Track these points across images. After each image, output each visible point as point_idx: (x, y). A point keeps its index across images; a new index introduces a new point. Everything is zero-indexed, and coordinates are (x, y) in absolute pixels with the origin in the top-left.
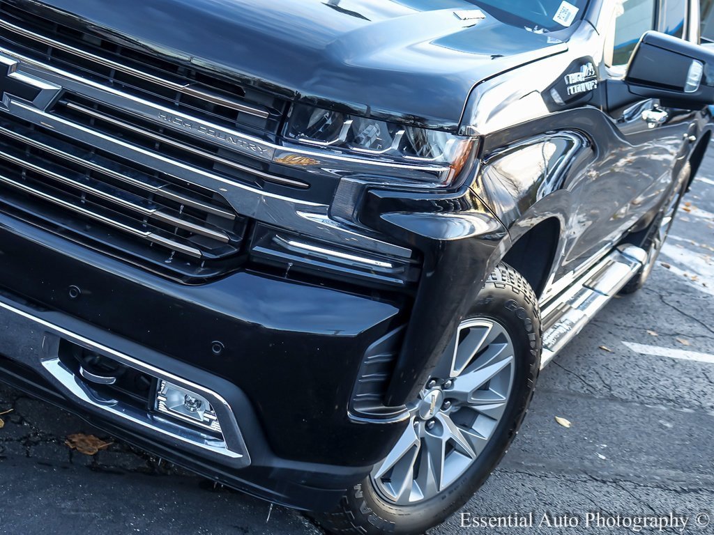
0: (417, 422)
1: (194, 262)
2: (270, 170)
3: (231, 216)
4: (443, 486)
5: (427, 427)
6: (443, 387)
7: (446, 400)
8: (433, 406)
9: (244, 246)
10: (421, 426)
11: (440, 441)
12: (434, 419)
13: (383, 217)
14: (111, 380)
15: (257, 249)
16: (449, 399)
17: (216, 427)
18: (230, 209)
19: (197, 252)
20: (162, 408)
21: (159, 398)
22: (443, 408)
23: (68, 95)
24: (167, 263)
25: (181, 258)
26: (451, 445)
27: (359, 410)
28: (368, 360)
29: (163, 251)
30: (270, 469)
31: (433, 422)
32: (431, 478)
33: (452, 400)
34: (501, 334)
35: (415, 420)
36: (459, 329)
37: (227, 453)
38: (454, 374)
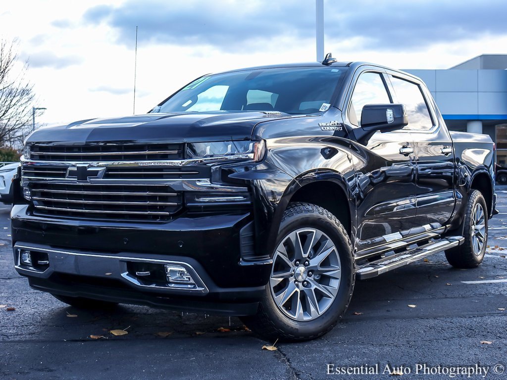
0: (297, 283)
1: (167, 217)
3: (175, 194)
4: (321, 313)
5: (303, 285)
6: (305, 265)
7: (308, 272)
8: (302, 274)
9: (184, 204)
10: (300, 284)
11: (311, 290)
12: (305, 281)
13: (229, 176)
14: (147, 273)
15: (188, 204)
16: (310, 271)
17: (192, 281)
18: (175, 192)
19: (168, 213)
20: (171, 281)
21: (168, 275)
22: (309, 275)
23: (109, 169)
24: (158, 220)
25: (163, 217)
26: (320, 296)
27: (245, 258)
28: (242, 236)
29: (156, 217)
30: (218, 293)
31: (306, 283)
32: (312, 309)
33: (312, 271)
34: (323, 235)
35: (295, 282)
36: (298, 233)
37: (198, 289)
38: (305, 256)
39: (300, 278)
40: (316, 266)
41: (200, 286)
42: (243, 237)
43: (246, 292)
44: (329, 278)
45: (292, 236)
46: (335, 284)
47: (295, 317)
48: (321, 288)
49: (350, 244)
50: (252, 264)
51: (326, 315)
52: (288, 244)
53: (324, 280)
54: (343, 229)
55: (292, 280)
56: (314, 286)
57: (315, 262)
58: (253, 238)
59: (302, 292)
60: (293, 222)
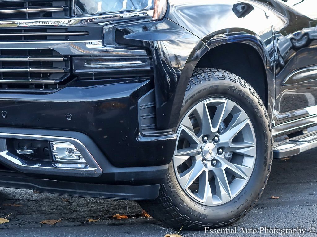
0: (204, 162)
1: (53, 86)
2: (69, 30)
3: (62, 59)
4: (233, 196)
5: (212, 165)
6: (214, 141)
7: (218, 149)
8: (210, 151)
9: (71, 70)
10: (209, 164)
11: (221, 170)
12: (214, 159)
13: (124, 37)
14: (31, 151)
15: (77, 71)
16: (221, 149)
17: (83, 160)
18: (61, 56)
19: (53, 81)
20: (58, 159)
21: (54, 153)
22: (219, 153)
24: (42, 90)
25: (47, 86)
26: (232, 176)
27: (145, 133)
28: (140, 107)
29: (39, 86)
30: (113, 174)
31: (215, 162)
32: (223, 191)
34: (235, 106)
35: (203, 160)
36: (206, 104)
37: (90, 169)
38: (214, 130)
39: (208, 157)
40: (227, 143)
41: (93, 165)
42: (142, 108)
43: (146, 172)
44: (242, 156)
45: (200, 107)
46: (249, 163)
47: (204, 201)
48: (233, 167)
49: (266, 117)
50: (152, 139)
51: (239, 199)
52: (194, 117)
53: (236, 158)
54: (258, 99)
55: (199, 158)
56: (225, 165)
57: (226, 137)
58: (154, 109)
59: (211, 172)
60: (200, 91)
